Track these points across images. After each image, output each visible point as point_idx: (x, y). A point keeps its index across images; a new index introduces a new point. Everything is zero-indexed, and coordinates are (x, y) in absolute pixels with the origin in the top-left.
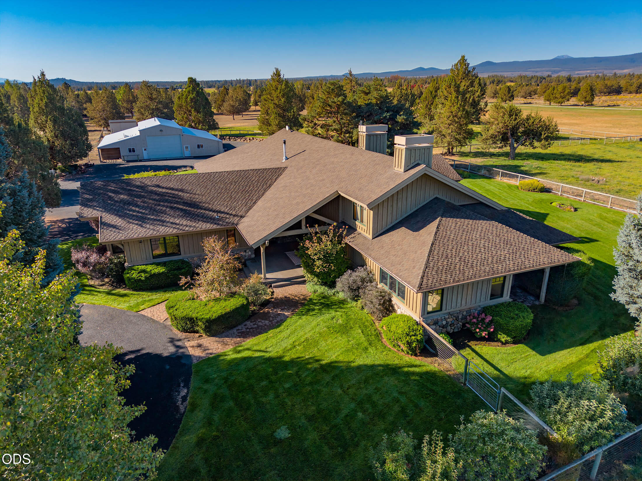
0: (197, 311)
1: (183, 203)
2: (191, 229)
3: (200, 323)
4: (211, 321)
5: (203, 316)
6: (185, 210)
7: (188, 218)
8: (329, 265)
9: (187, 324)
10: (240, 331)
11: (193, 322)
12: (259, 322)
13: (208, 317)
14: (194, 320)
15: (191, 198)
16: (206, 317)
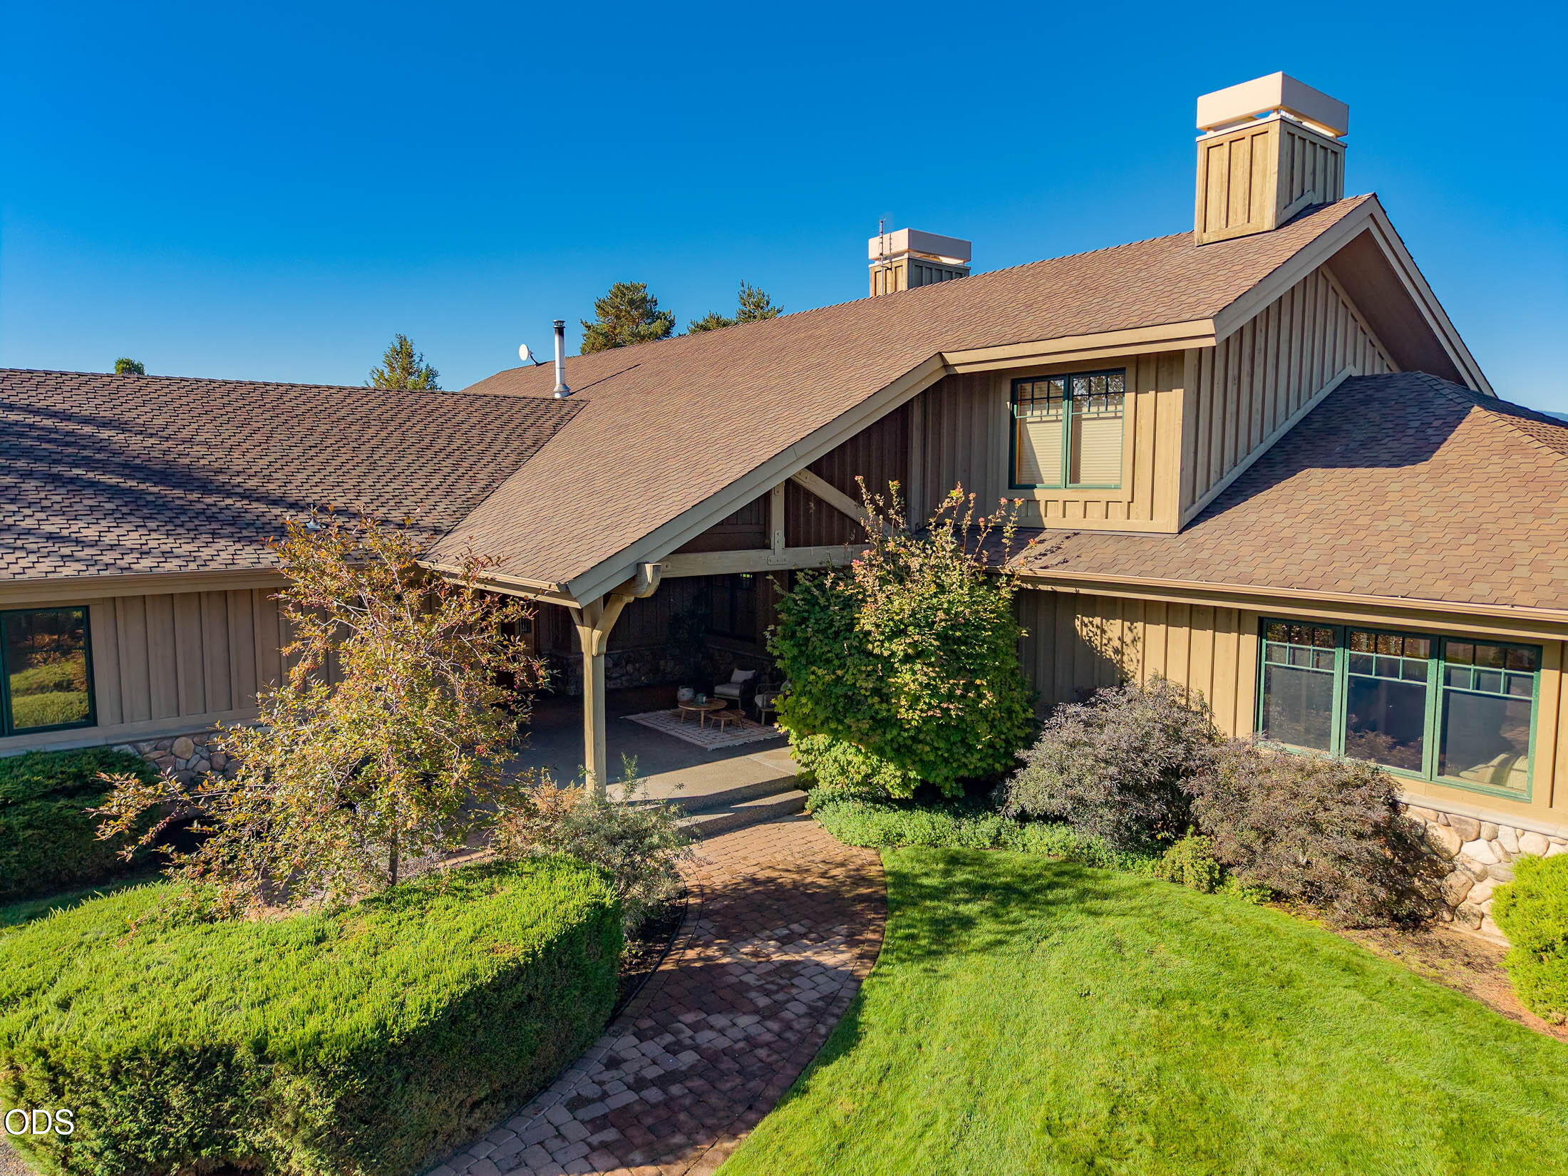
0: (253, 989)
1: (125, 465)
2: (171, 566)
3: (290, 1088)
4: (394, 1056)
5: (313, 1024)
6: (130, 490)
7: (153, 525)
8: (967, 688)
9: (160, 1108)
10: (598, 1110)
11: (227, 1089)
12: (695, 1027)
13: (364, 1017)
14: (232, 1069)
15: (165, 453)
16: (343, 1026)
